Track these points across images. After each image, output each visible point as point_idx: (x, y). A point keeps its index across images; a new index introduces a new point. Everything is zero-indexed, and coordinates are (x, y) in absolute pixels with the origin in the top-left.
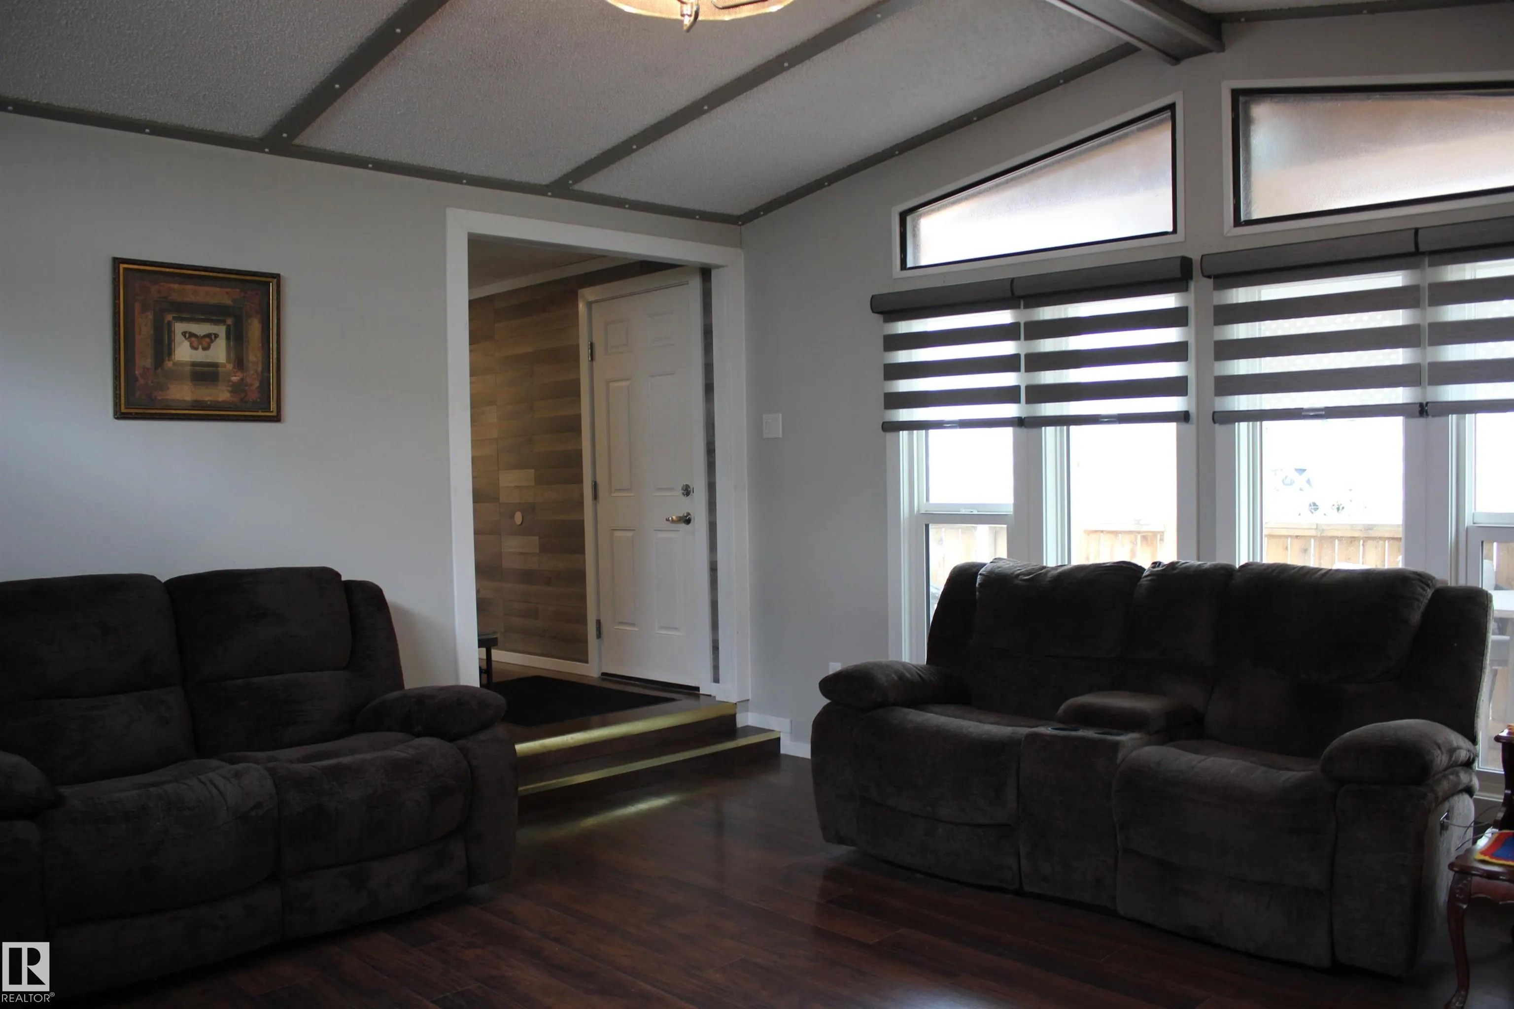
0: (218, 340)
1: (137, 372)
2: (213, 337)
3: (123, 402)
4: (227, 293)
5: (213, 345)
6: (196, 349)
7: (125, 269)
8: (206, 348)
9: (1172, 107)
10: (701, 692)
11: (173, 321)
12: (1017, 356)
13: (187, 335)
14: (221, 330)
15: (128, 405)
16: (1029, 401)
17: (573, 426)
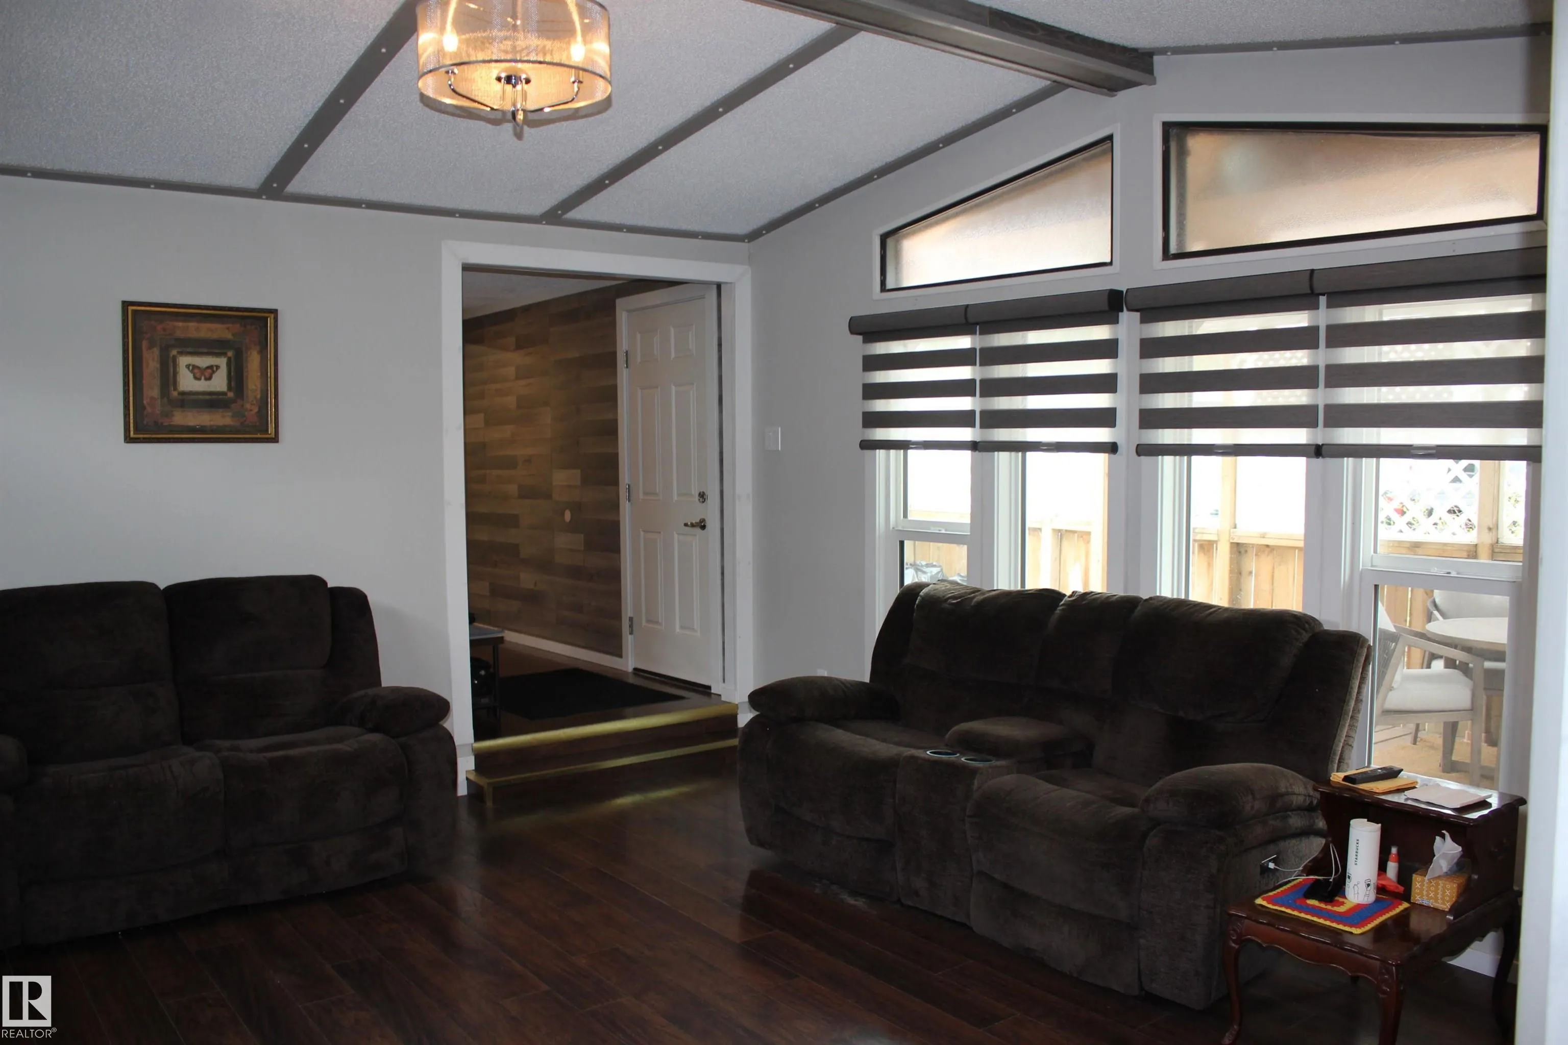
0: (219, 371)
1: (145, 402)
2: (215, 368)
3: (132, 429)
4: (228, 328)
5: (214, 376)
6: (199, 379)
7: (133, 311)
8: (209, 378)
9: (1110, 138)
10: (713, 691)
11: (178, 356)
12: (973, 381)
13: (191, 368)
14: (222, 362)
15: (136, 430)
16: (983, 426)
17: (610, 431)
